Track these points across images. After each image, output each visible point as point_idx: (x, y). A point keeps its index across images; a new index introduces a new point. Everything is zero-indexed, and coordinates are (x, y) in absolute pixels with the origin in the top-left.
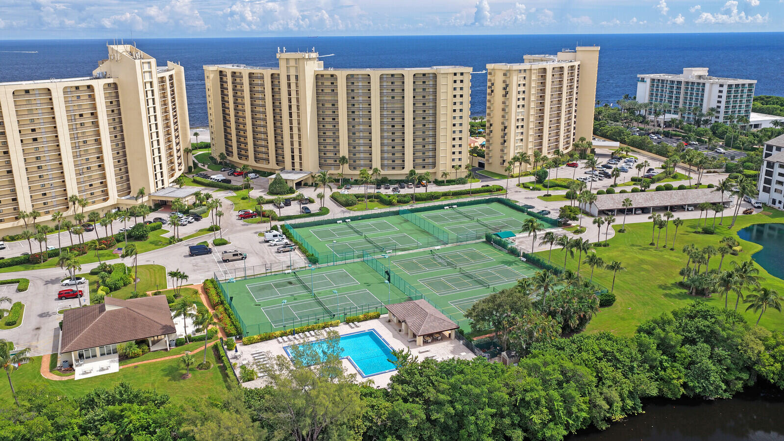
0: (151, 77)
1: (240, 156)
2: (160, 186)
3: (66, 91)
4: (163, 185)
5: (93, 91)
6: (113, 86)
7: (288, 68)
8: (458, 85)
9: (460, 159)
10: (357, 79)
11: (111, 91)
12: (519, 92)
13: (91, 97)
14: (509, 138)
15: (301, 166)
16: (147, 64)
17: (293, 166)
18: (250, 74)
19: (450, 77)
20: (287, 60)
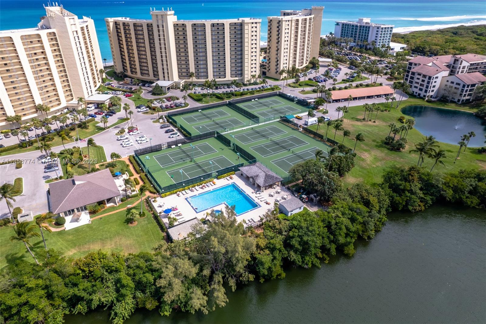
0: (76, 27)
1: (132, 72)
3: (22, 38)
4: (91, 93)
5: (40, 38)
6: (52, 34)
7: (157, 21)
8: (254, 29)
9: (255, 71)
10: (198, 26)
11: (53, 37)
12: (285, 33)
13: (40, 41)
14: (280, 58)
15: (169, 78)
16: (72, 20)
17: (164, 78)
18: (134, 24)
19: (250, 25)
20: (157, 15)
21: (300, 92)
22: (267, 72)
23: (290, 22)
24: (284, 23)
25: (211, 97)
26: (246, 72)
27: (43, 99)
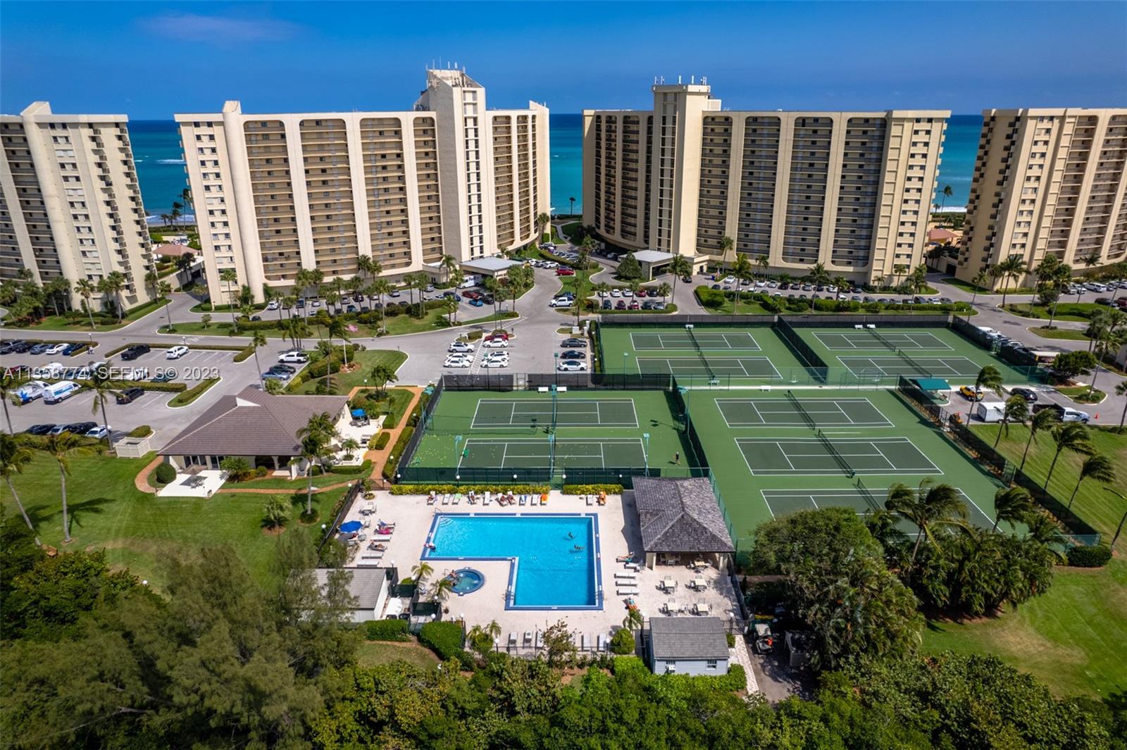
0: (475, 111)
1: (624, 233)
2: (477, 253)
3: (364, 122)
4: (481, 252)
5: (400, 126)
6: (429, 121)
7: (665, 106)
8: (922, 137)
9: (909, 256)
10: (762, 124)
11: (425, 128)
12: (1033, 155)
13: (398, 133)
14: (1002, 228)
15: (669, 245)
16: (471, 94)
17: (659, 245)
18: (625, 117)
19: (908, 126)
20: (665, 94)
21: (1034, 330)
22: (958, 267)
23: (1056, 122)
24: (1031, 124)
25: (749, 303)
26: (878, 255)
27: (374, 248)
